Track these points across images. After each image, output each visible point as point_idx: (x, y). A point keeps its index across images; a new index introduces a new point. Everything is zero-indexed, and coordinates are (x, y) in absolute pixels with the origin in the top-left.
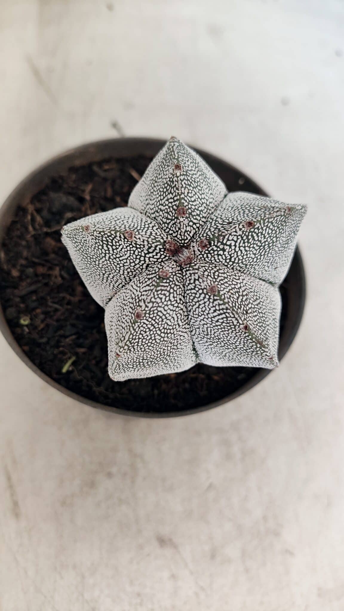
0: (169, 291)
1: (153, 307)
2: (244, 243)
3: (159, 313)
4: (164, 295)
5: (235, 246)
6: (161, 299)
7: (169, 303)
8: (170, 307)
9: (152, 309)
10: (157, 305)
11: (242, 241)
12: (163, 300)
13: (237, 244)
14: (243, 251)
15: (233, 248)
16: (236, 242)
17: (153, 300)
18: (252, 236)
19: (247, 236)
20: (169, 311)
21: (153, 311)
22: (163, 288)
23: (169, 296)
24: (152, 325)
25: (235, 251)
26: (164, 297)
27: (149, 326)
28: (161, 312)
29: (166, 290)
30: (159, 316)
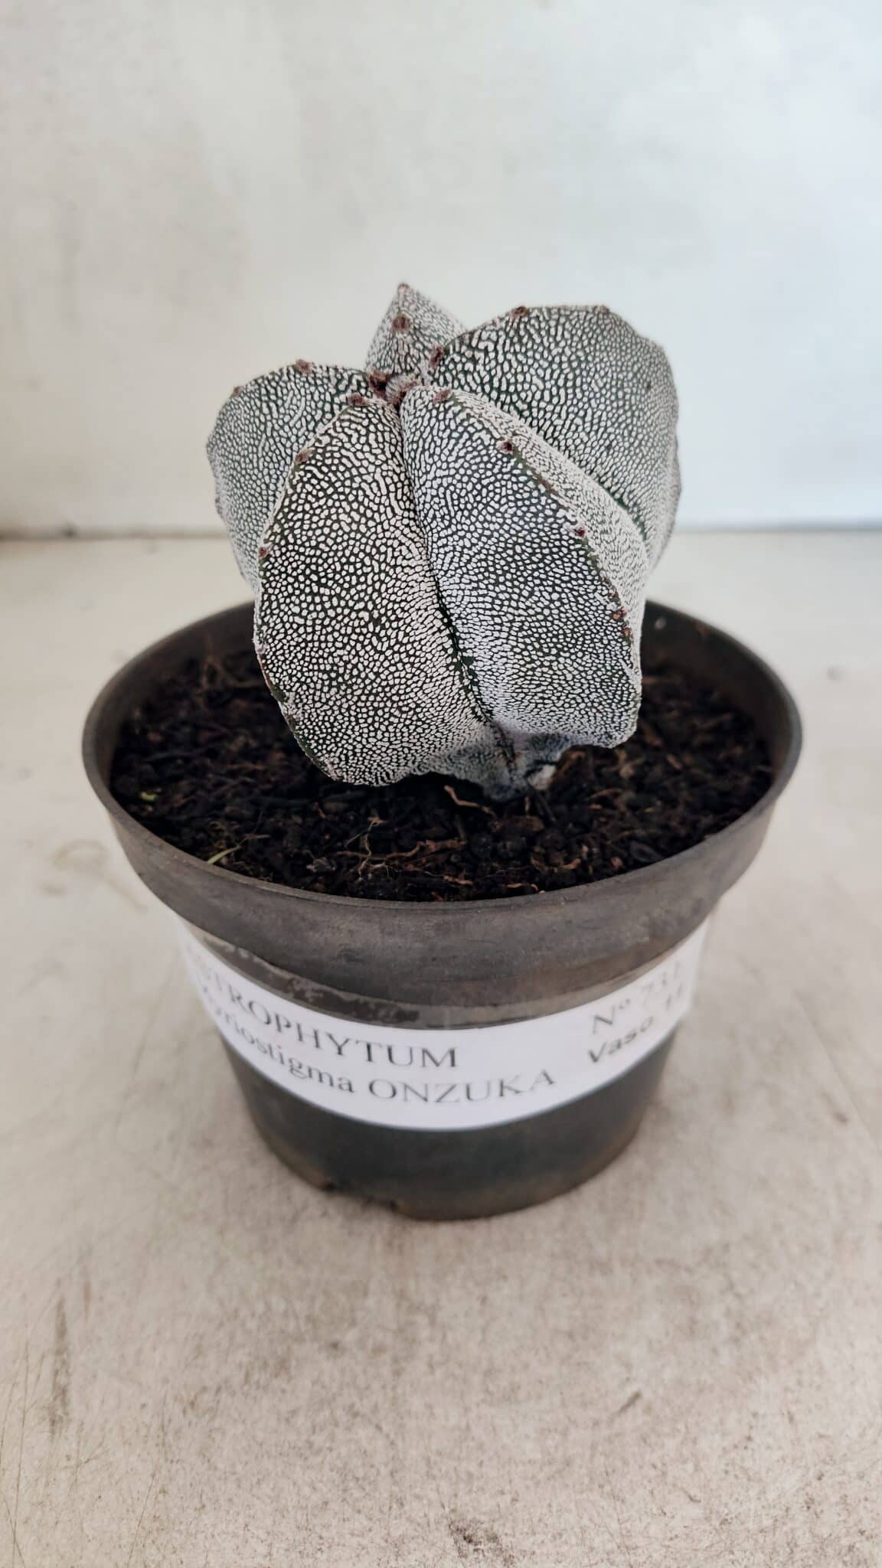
0: (367, 428)
1: (330, 444)
2: (512, 344)
3: (344, 460)
4: (356, 430)
5: (496, 350)
6: (350, 436)
7: (366, 448)
8: (368, 455)
9: (329, 448)
10: (340, 444)
11: (508, 341)
12: (354, 440)
13: (499, 348)
14: (515, 364)
15: (492, 355)
16: (496, 343)
17: (331, 432)
18: (527, 331)
19: (517, 331)
20: (365, 463)
21: (332, 452)
22: (353, 418)
23: (367, 435)
24: (331, 484)
25: (497, 363)
26: (355, 435)
27: (325, 485)
28: (348, 458)
29: (361, 424)
30: (344, 465)
